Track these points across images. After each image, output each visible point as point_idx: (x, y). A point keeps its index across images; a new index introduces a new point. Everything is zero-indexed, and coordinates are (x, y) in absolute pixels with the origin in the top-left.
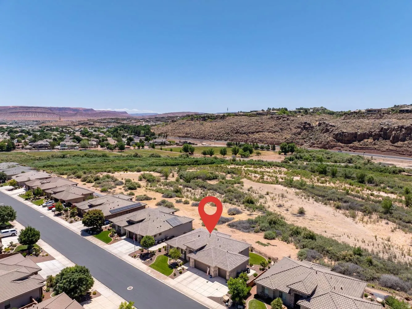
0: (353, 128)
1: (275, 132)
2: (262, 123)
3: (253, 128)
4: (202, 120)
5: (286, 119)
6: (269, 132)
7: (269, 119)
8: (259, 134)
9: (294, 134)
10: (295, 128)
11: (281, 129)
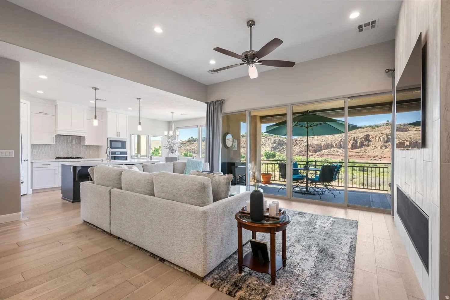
0: (317, 141)
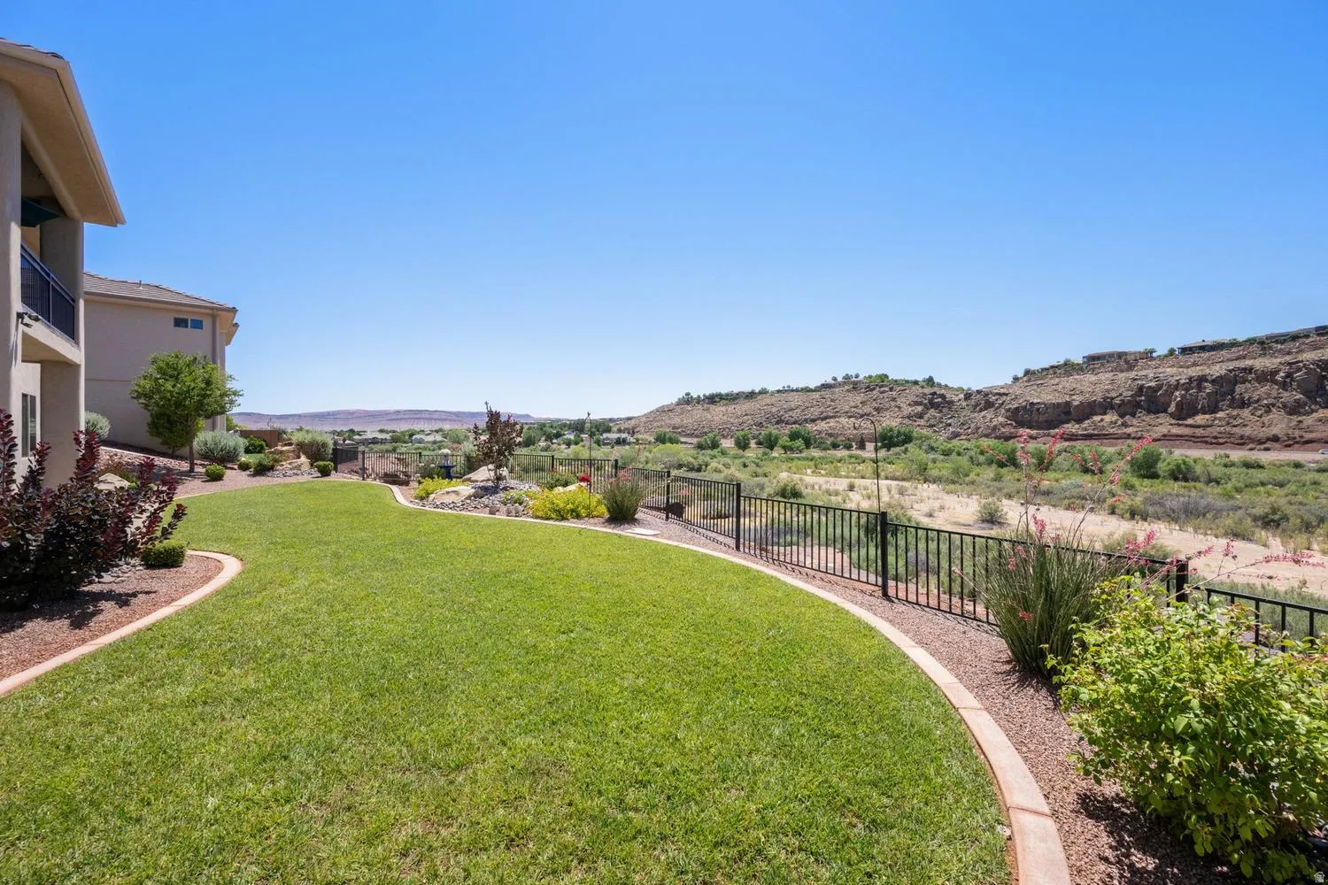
0: (1057, 395)
1: (862, 416)
2: (832, 400)
3: (815, 412)
4: (708, 404)
5: (887, 389)
6: (850, 417)
7: (848, 391)
8: (829, 423)
9: (909, 418)
10: (909, 405)
11: (877, 409)
